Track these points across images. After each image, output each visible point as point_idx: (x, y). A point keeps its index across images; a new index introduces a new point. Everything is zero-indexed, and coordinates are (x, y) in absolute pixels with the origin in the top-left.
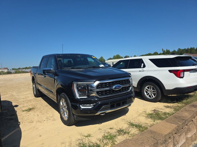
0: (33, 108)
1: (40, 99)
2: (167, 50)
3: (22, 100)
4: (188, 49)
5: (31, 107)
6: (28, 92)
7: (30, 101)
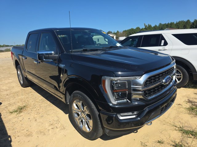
0: (25, 106)
1: (29, 89)
2: (148, 25)
3: (5, 93)
4: (168, 24)
5: (20, 104)
6: (10, 78)
7: (17, 93)
